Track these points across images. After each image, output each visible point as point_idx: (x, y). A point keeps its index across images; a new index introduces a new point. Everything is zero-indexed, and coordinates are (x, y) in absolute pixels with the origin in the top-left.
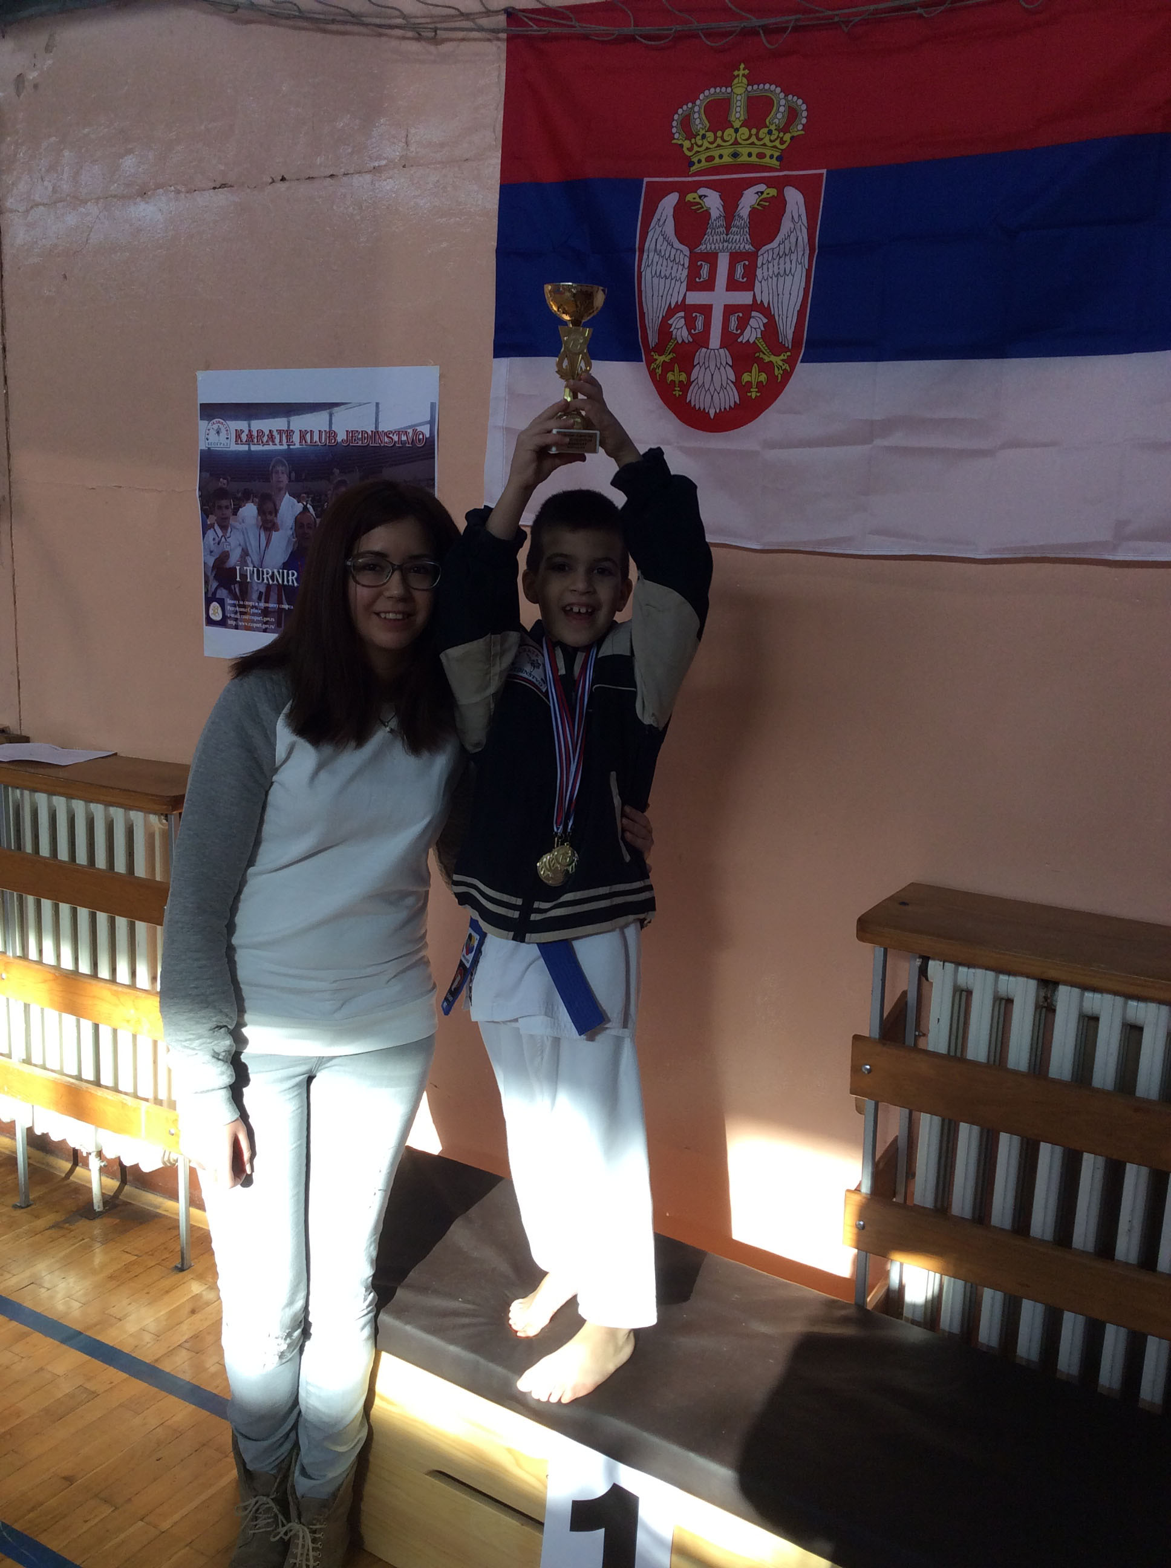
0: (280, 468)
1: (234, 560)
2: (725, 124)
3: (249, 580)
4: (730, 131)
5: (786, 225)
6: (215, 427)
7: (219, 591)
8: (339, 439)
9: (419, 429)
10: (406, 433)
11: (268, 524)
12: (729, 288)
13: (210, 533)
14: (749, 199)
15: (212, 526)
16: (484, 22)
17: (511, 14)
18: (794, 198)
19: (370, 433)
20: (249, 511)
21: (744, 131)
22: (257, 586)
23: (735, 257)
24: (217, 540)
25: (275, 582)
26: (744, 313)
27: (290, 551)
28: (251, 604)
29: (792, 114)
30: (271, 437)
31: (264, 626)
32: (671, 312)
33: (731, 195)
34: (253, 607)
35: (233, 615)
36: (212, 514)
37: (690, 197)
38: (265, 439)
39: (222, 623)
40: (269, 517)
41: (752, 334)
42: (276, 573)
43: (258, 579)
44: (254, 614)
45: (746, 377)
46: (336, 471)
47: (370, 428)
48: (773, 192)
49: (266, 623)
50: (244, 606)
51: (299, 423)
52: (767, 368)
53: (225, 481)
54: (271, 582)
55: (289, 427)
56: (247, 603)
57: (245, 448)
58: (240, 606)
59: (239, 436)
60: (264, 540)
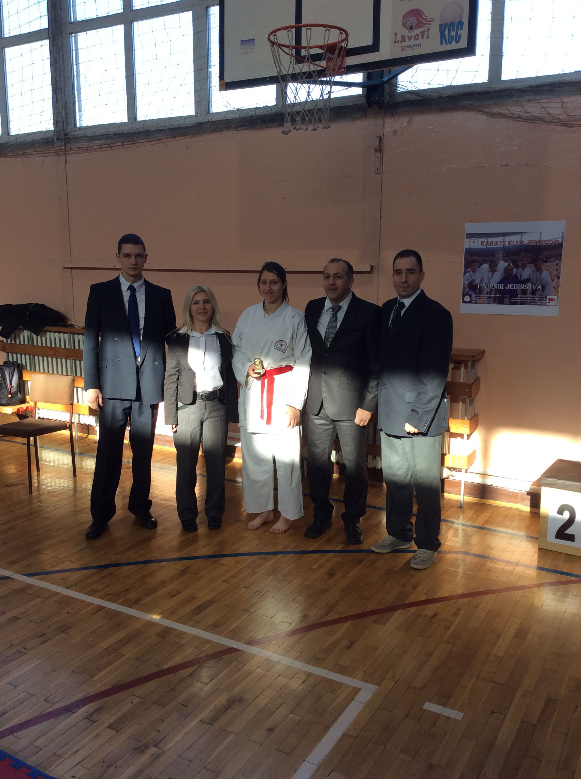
0: (499, 253)
1: (477, 282)
3: (483, 288)
6: (473, 241)
7: (469, 292)
8: (525, 243)
9: (557, 239)
10: (552, 241)
11: (493, 269)
13: (468, 275)
15: (469, 271)
19: (537, 241)
20: (486, 266)
22: (486, 289)
24: (471, 276)
25: (494, 288)
27: (501, 278)
28: (483, 295)
30: (496, 243)
31: (488, 302)
34: (484, 296)
35: (475, 299)
36: (469, 268)
38: (494, 244)
39: (470, 302)
40: (493, 268)
42: (495, 285)
43: (487, 287)
44: (484, 299)
46: (523, 253)
47: (537, 239)
49: (489, 301)
50: (480, 296)
51: (508, 239)
53: (476, 257)
54: (492, 288)
55: (504, 239)
56: (481, 295)
57: (485, 247)
58: (478, 296)
59: (482, 243)
60: (490, 276)
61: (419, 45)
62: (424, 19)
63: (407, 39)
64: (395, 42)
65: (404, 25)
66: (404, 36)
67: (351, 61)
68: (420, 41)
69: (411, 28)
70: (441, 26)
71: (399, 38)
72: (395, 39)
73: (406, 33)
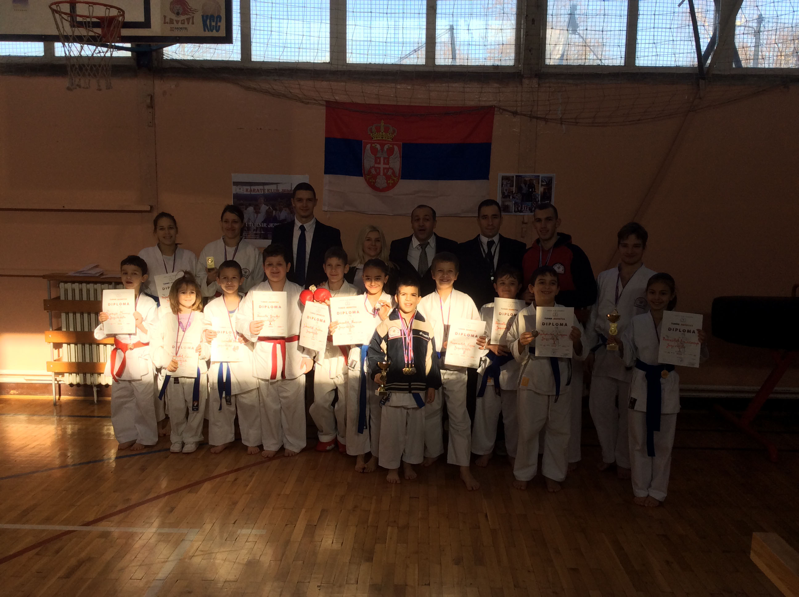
0: (261, 198)
1: (245, 221)
2: (380, 131)
3: (250, 226)
4: (381, 133)
5: (395, 153)
6: (239, 188)
8: (280, 192)
12: (384, 164)
14: (386, 147)
16: (321, 102)
17: (327, 102)
18: (396, 148)
21: (384, 133)
22: (253, 227)
23: (384, 158)
25: (259, 226)
26: (388, 169)
27: (264, 218)
29: (394, 131)
31: (255, 238)
32: (371, 168)
33: (382, 146)
34: (251, 233)
37: (373, 145)
38: (256, 191)
41: (390, 173)
42: (259, 224)
43: (253, 225)
44: (250, 235)
45: (389, 182)
46: (279, 199)
48: (391, 146)
52: (394, 180)
53: (243, 201)
54: (257, 227)
55: (264, 188)
56: (249, 232)
57: (249, 193)
59: (247, 190)
60: (256, 216)
61: (186, 28)
62: (188, 8)
63: (175, 22)
64: (165, 23)
65: (172, 10)
66: (173, 20)
67: (125, 32)
68: (186, 25)
69: (178, 14)
70: (203, 16)
71: (168, 20)
72: (165, 20)
73: (174, 17)
